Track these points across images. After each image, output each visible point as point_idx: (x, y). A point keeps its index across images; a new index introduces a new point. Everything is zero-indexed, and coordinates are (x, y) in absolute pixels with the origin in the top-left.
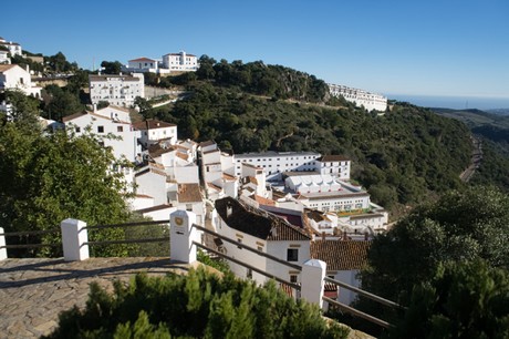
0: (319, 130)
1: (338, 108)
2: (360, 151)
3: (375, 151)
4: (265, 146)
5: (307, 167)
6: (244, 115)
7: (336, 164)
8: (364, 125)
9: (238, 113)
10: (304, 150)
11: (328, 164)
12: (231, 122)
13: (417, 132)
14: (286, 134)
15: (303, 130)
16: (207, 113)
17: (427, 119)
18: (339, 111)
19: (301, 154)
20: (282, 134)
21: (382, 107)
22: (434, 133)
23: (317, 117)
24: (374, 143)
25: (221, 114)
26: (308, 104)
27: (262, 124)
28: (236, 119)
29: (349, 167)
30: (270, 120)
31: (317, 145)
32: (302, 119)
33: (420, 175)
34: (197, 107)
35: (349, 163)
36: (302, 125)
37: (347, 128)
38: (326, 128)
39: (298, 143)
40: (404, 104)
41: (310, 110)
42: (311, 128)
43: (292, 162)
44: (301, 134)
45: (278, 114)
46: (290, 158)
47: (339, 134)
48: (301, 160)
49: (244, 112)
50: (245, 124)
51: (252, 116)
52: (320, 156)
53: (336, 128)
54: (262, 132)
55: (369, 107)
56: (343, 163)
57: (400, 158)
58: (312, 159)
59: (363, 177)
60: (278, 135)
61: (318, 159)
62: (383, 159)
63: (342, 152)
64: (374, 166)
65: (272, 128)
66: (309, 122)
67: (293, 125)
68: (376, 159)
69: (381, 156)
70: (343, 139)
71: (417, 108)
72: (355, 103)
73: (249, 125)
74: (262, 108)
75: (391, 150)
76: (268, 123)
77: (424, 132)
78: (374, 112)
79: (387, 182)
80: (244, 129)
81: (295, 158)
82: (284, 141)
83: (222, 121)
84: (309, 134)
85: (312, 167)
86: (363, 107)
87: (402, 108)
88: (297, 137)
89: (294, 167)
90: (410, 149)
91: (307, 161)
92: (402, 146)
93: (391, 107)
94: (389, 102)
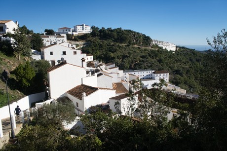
0: (150, 59)
1: (157, 49)
2: (170, 69)
3: (176, 68)
4: (127, 67)
5: (148, 77)
6: (115, 53)
7: (162, 75)
8: (170, 57)
9: (113, 52)
10: (145, 69)
11: (159, 75)
12: (110, 56)
13: (190, 60)
14: (136, 61)
15: (143, 59)
16: (98, 52)
17: (194, 54)
18: (158, 51)
19: (145, 71)
20: (134, 61)
21: (174, 49)
22: (198, 61)
23: (148, 53)
24: (175, 65)
25: (105, 53)
26: (144, 48)
27: (124, 57)
28: (112, 55)
29: (168, 76)
30: (128, 55)
31: (151, 66)
32: (142, 54)
33: (197, 80)
34: (93, 50)
35: (168, 74)
36: (143, 57)
37: (163, 58)
38: (153, 58)
39: (142, 66)
41: (145, 50)
42: (147, 58)
43: (141, 74)
44: (143, 61)
45: (131, 52)
46: (140, 72)
47: (160, 61)
48: (145, 73)
49: (115, 51)
50: (116, 57)
51: (119, 53)
52: (154, 71)
53: (157, 58)
54: (125, 60)
55: (169, 49)
56: (165, 74)
57: (188, 72)
58: (150, 73)
59: (174, 81)
60: (132, 62)
61: (153, 73)
62: (181, 72)
63: (163, 69)
64: (178, 75)
65: (129, 59)
66: (146, 55)
67: (139, 57)
68: (177, 72)
70: (162, 63)
71: (189, 49)
72: (162, 47)
73: (118, 58)
74: (123, 50)
75: (183, 68)
77: (194, 60)
78: (171, 51)
79: (184, 83)
80: (116, 59)
81: (142, 72)
82: (135, 65)
83: (105, 56)
84: (147, 61)
85: (150, 77)
86: (166, 49)
87: (182, 49)
88: (142, 63)
89: (142, 77)
90: (191, 67)
91: (148, 74)
92: (187, 66)
93: (177, 49)
94: (177, 47)
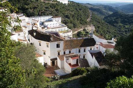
0: (51, 9)
1: (55, 3)
2: (63, 15)
3: (66, 14)
4: (36, 14)
5: (49, 20)
6: (29, 5)
7: (57, 18)
8: (63, 7)
9: (27, 5)
10: (48, 15)
11: (55, 18)
12: (25, 7)
13: (76, 9)
14: (42, 11)
15: (47, 9)
16: (17, 5)
17: (78, 6)
18: (56, 4)
19: (47, 16)
20: (41, 11)
21: (67, 3)
22: (80, 9)
23: (50, 5)
24: (66, 12)
25: (22, 5)
26: (47, 2)
27: (35, 8)
28: (27, 7)
29: (60, 19)
30: (37, 7)
31: (51, 13)
32: (46, 6)
33: (78, 20)
34: (13, 3)
35: (61, 18)
36: (46, 8)
37: (59, 8)
38: (53, 9)
39: (46, 13)
40: (72, 2)
41: (48, 3)
42: (49, 9)
43: (45, 18)
44: (46, 10)
45: (39, 5)
46: (44, 17)
47: (57, 10)
48: (47, 18)
49: (29, 4)
50: (29, 8)
51: (31, 6)
52: (52, 16)
53: (56, 8)
54: (35, 10)
55: (64, 3)
56: (59, 18)
57: (73, 16)
58: (50, 17)
59: (64, 22)
60: (40, 11)
61: (52, 17)
62: (69, 16)
63: (58, 15)
64: (67, 19)
65: (38, 9)
66: (48, 7)
67: (44, 8)
68: (67, 17)
69: (68, 16)
70: (58, 12)
71: (76, 3)
72: (60, 2)
73: (31, 8)
74: (34, 3)
75: (71, 14)
76: (36, 8)
77: (78, 9)
78: (65, 4)
79: (70, 23)
80: (29, 10)
81: (45, 17)
82: (41, 13)
83: (22, 7)
84: (49, 10)
85: (50, 20)
86: (62, 3)
87: (72, 3)
88: (45, 11)
89: (45, 20)
90: (75, 14)
91: (49, 18)
92: (73, 13)
93: (69, 3)
94: (69, 1)
